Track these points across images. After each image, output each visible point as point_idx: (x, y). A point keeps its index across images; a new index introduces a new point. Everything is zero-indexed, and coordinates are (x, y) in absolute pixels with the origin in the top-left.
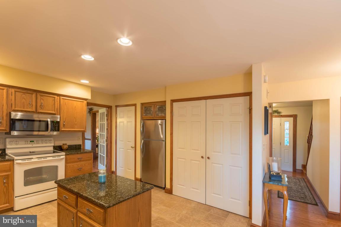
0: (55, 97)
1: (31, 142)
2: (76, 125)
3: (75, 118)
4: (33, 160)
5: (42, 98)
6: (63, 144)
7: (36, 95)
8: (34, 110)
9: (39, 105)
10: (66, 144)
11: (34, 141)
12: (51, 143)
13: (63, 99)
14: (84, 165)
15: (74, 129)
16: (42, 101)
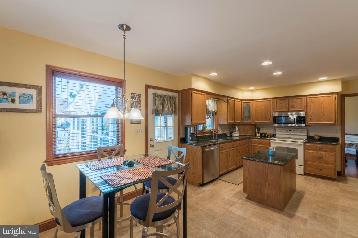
0: (302, 98)
1: (289, 131)
2: (324, 119)
3: (322, 112)
4: (280, 141)
5: (293, 100)
6: (315, 135)
7: (288, 99)
8: (287, 110)
9: (290, 105)
10: (318, 135)
11: (291, 131)
12: (304, 133)
13: (309, 98)
14: (325, 155)
15: (322, 122)
16: (293, 103)
